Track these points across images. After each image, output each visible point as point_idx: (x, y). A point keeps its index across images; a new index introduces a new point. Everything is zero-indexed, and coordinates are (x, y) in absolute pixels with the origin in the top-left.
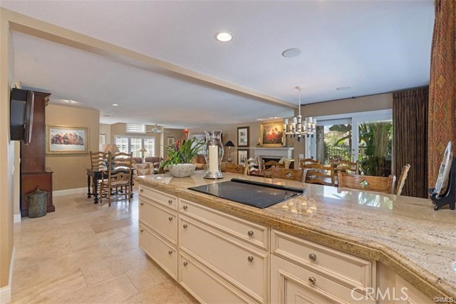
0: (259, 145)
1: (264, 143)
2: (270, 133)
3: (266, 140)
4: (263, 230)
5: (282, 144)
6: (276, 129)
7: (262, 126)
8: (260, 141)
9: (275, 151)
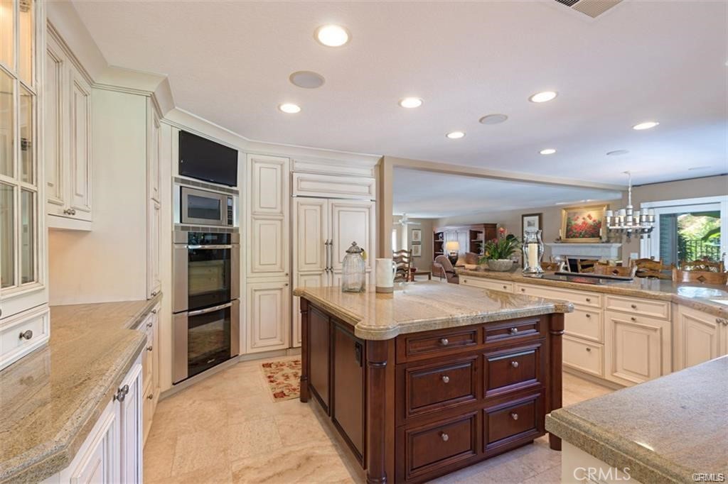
0: (559, 240)
1: (567, 237)
2: (580, 222)
3: (571, 233)
4: (598, 297)
5: (601, 238)
6: (589, 216)
7: (564, 212)
8: (562, 234)
9: (589, 249)
